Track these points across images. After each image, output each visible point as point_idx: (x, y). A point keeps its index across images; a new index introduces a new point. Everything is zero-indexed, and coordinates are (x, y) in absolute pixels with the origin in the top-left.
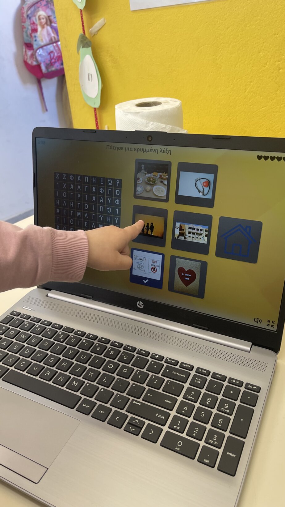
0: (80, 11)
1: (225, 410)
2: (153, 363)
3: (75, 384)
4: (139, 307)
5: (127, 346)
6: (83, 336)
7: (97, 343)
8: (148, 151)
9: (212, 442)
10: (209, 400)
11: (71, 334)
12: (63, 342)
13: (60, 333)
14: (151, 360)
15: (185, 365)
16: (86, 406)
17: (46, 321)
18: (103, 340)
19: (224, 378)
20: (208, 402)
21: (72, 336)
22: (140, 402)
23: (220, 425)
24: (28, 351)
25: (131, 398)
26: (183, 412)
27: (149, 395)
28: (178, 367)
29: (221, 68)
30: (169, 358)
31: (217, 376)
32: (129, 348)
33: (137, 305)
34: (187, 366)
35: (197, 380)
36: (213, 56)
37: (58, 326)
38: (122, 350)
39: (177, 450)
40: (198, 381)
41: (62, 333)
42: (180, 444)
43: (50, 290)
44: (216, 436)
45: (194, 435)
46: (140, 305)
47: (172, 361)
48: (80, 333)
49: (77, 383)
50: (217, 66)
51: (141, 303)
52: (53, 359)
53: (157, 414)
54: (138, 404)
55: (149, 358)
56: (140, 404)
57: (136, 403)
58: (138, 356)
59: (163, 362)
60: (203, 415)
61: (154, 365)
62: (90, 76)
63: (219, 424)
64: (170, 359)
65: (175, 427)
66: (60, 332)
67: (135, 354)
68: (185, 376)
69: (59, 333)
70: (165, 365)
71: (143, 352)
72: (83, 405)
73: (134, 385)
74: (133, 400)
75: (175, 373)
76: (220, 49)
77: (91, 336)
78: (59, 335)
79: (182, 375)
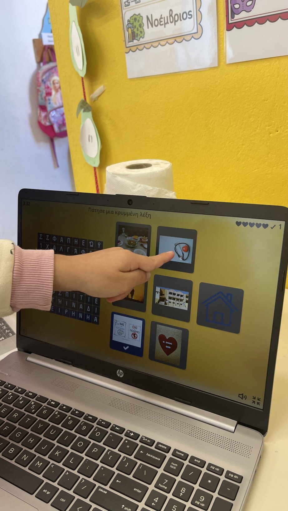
0: (81, 79)
1: (200, 504)
2: (126, 442)
3: (38, 465)
4: (119, 375)
5: (101, 421)
7: (69, 416)
8: (128, 214)
10: (183, 490)
11: (44, 405)
12: (33, 414)
13: (33, 403)
14: (125, 438)
15: (161, 446)
16: (47, 492)
17: (20, 388)
18: (77, 412)
19: (202, 464)
20: (181, 493)
21: (44, 406)
22: (106, 490)
25: (98, 484)
26: (153, 504)
27: (117, 481)
28: (153, 448)
29: (213, 132)
30: (144, 436)
31: (195, 460)
32: (103, 423)
33: (117, 373)
34: (163, 447)
35: (172, 465)
36: (206, 120)
37: (32, 394)
38: (95, 425)
40: (174, 466)
41: (35, 403)
43: (30, 353)
46: (120, 373)
47: (147, 440)
48: (54, 403)
49: (42, 463)
50: (210, 129)
51: (121, 371)
52: (19, 434)
53: (123, 506)
54: (104, 492)
55: (123, 435)
56: (106, 492)
57: (102, 490)
59: (137, 442)
60: (174, 509)
61: (127, 444)
62: (90, 138)
64: (146, 438)
66: (33, 401)
67: (108, 430)
68: (159, 459)
69: (31, 403)
71: (118, 428)
72: (44, 491)
73: (102, 469)
74: (99, 487)
75: (149, 455)
76: (212, 114)
77: (64, 407)
78: (31, 405)
79: (156, 458)
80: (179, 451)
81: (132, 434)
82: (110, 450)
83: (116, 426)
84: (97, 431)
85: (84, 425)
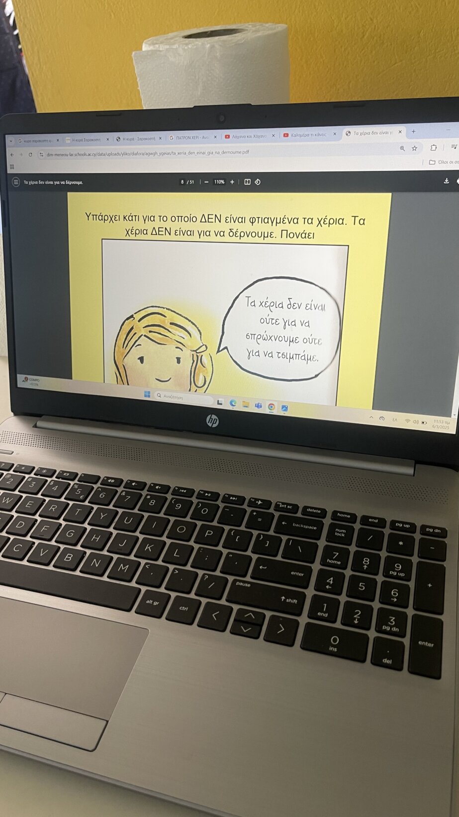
1: (397, 574)
2: (255, 513)
3: (123, 569)
4: (210, 425)
5: (202, 492)
6: (119, 486)
7: (147, 495)
9: (389, 629)
10: (366, 561)
11: (95, 486)
12: (84, 501)
13: (76, 486)
14: (249, 510)
15: (311, 510)
16: (153, 603)
17: (44, 469)
18: (157, 487)
19: (382, 522)
20: (364, 565)
21: (98, 488)
22: (248, 582)
23: (395, 600)
24: (21, 524)
25: (231, 578)
26: (327, 587)
27: (261, 567)
28: (299, 515)
30: (280, 502)
31: (370, 520)
32: (206, 494)
33: (207, 421)
34: (315, 511)
35: (337, 532)
37: (68, 474)
39: (332, 651)
40: (340, 533)
41: (80, 486)
42: (335, 640)
43: (39, 416)
44: (394, 618)
45: (356, 622)
46: (212, 422)
47: (287, 507)
48: (113, 481)
49: (128, 566)
51: (214, 417)
52: (72, 532)
53: (283, 598)
54: (246, 585)
55: (245, 506)
56: (249, 585)
57: (241, 584)
58: (225, 507)
59: (271, 510)
60: (362, 588)
61: (257, 516)
63: (394, 597)
64: (283, 504)
65: (319, 614)
67: (219, 503)
68: (315, 528)
69: (73, 486)
70: (277, 514)
71: (234, 498)
72: (148, 602)
73: (231, 556)
74: (235, 581)
75: (297, 525)
77: (133, 484)
78: (74, 490)
79: (310, 528)
80: (341, 513)
81: (260, 502)
82: (233, 530)
83: (230, 496)
84: (202, 508)
85: (175, 502)
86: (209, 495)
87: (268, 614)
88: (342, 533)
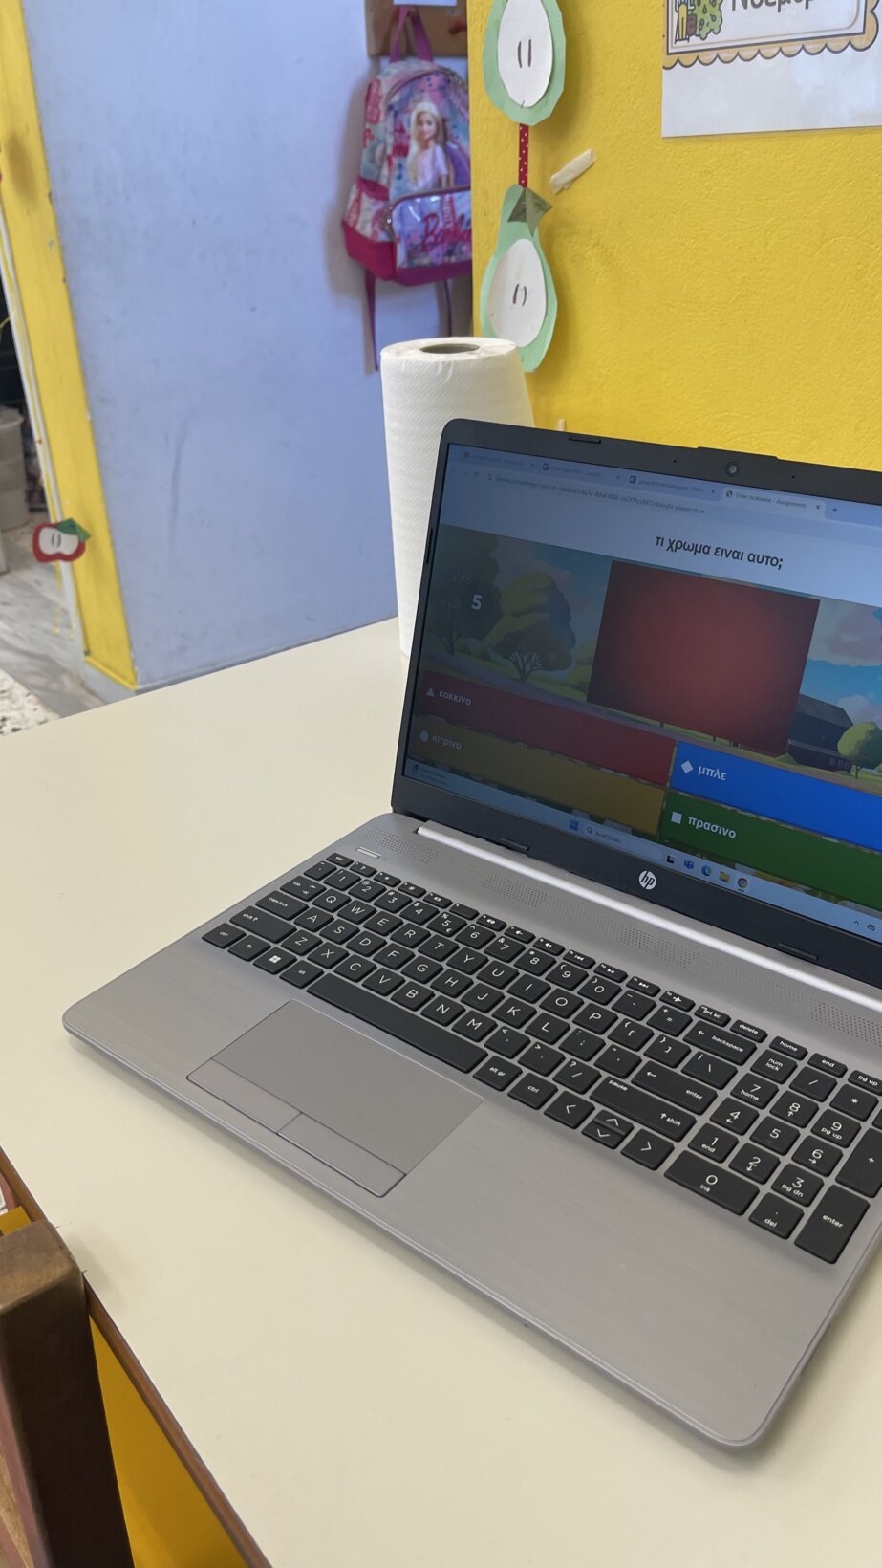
1: (831, 1134)
2: (666, 1010)
3: (473, 1025)
4: (643, 885)
5: (604, 967)
6: (499, 930)
7: (532, 950)
9: (789, 1190)
10: (795, 1108)
11: (469, 922)
12: (449, 935)
13: (445, 916)
14: (660, 1004)
15: (745, 1028)
16: (497, 1072)
17: (412, 886)
18: (547, 945)
19: (839, 1070)
20: (791, 1111)
21: (472, 925)
22: (625, 1085)
23: (814, 1162)
24: (367, 942)
25: (605, 1075)
26: (728, 1120)
27: (649, 1073)
28: (727, 1029)
30: (706, 1007)
31: (824, 1062)
32: (609, 971)
33: (640, 879)
34: (750, 1030)
35: (770, 1063)
37: (439, 900)
38: (591, 973)
39: (703, 1190)
40: (774, 1065)
41: (450, 917)
42: (712, 1180)
43: (424, 820)
44: (802, 1181)
45: (749, 1169)
46: (648, 880)
47: (713, 1015)
48: (493, 922)
49: (481, 1023)
51: (651, 875)
52: (424, 967)
53: (663, 1115)
54: (622, 1087)
55: (656, 999)
56: (625, 1089)
57: (616, 1084)
58: (628, 992)
59: (690, 1014)
60: (775, 1136)
61: (667, 1015)
63: (813, 1158)
64: (709, 1009)
65: (704, 1146)
66: (444, 913)
67: (623, 985)
68: (741, 1050)
69: (442, 915)
70: (696, 1020)
71: (644, 985)
72: (492, 1069)
73: (615, 1049)
74: (609, 1079)
75: (718, 1040)
77: (518, 932)
78: (441, 920)
79: (735, 1047)
80: (786, 1042)
81: (678, 999)
82: (628, 1021)
83: (640, 980)
84: (597, 985)
85: (565, 969)
86: (613, 972)
87: (638, 1127)
88: (776, 1065)
